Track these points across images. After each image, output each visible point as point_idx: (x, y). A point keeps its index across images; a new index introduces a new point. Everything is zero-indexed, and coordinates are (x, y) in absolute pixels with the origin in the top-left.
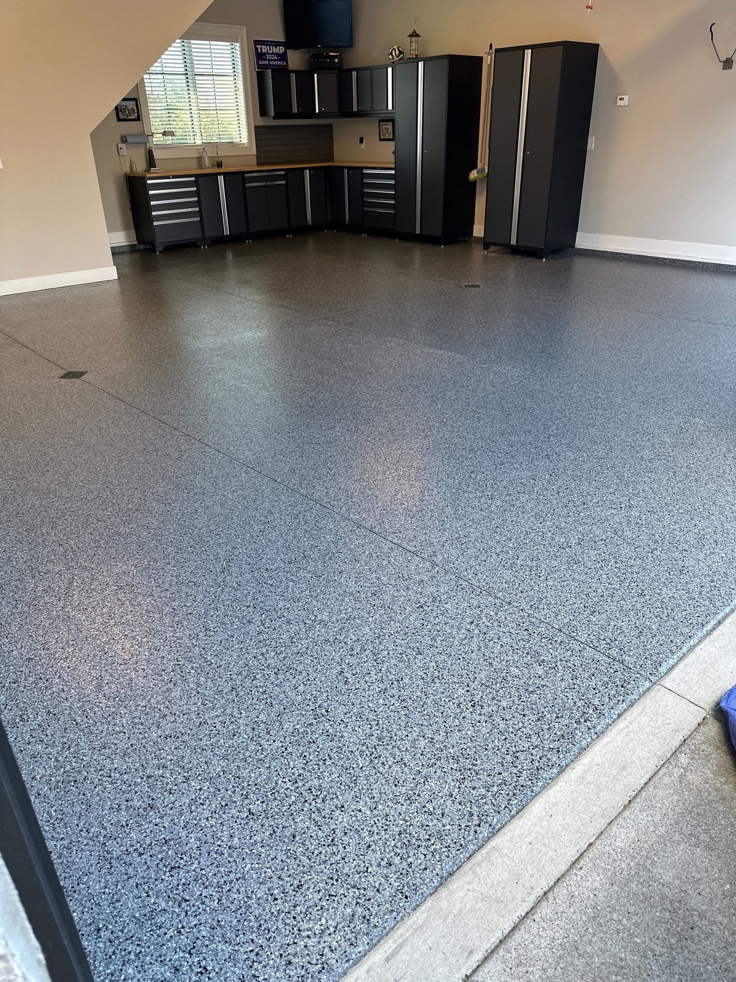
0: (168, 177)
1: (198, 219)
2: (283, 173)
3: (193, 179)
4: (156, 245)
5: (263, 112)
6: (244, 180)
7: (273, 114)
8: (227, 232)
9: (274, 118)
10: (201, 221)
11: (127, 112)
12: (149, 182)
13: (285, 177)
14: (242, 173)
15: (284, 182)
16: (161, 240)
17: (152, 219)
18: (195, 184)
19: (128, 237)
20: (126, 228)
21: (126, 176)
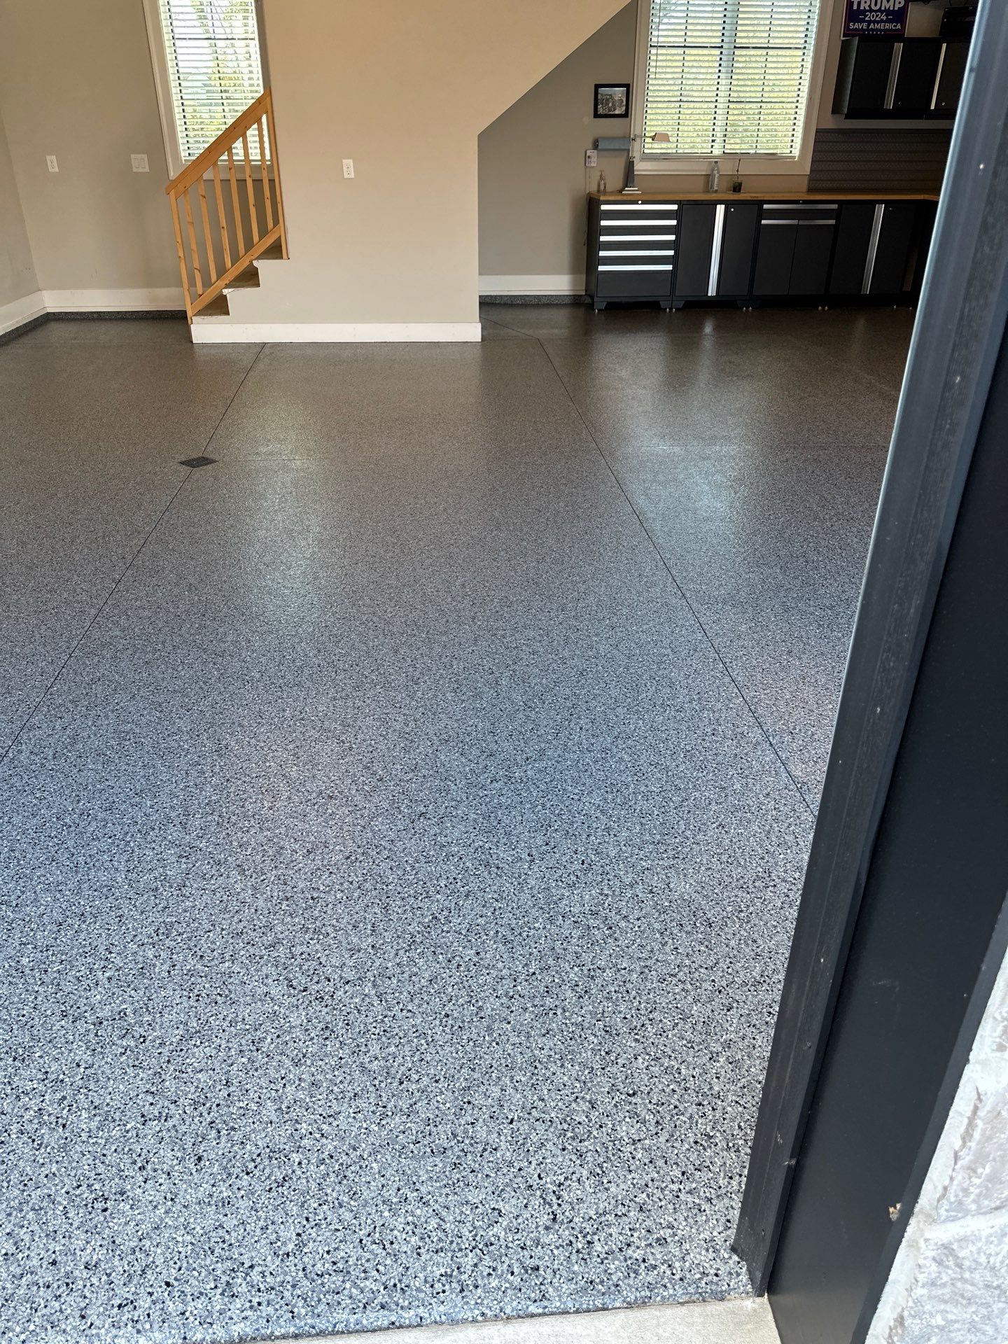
0: (635, 202)
1: (670, 268)
2: (835, 206)
3: (675, 207)
4: (596, 300)
5: (836, 110)
6: (763, 214)
7: (846, 110)
8: (712, 291)
9: (848, 117)
10: (674, 272)
11: (610, 105)
12: (604, 207)
13: (836, 214)
14: (758, 204)
15: (833, 222)
16: (605, 293)
17: (598, 261)
18: (677, 215)
19: (574, 283)
20: (573, 269)
21: (589, 198)
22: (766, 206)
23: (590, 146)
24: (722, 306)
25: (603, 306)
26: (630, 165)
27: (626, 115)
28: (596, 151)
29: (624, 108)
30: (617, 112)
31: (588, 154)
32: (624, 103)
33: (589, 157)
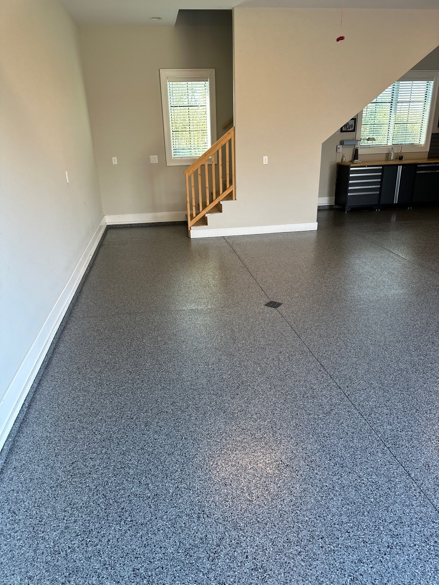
0: (365, 166)
1: (378, 192)
3: (381, 167)
4: (346, 207)
6: (417, 169)
8: (396, 201)
10: (380, 194)
11: (348, 127)
12: (351, 169)
14: (415, 165)
16: (350, 204)
17: (347, 191)
18: (382, 171)
19: (330, 200)
20: (330, 195)
21: (338, 165)
22: (418, 166)
23: (339, 144)
24: (400, 207)
25: (349, 209)
26: (356, 151)
27: (354, 130)
28: (341, 146)
29: (353, 128)
30: (350, 130)
31: (338, 147)
32: (353, 126)
33: (339, 148)
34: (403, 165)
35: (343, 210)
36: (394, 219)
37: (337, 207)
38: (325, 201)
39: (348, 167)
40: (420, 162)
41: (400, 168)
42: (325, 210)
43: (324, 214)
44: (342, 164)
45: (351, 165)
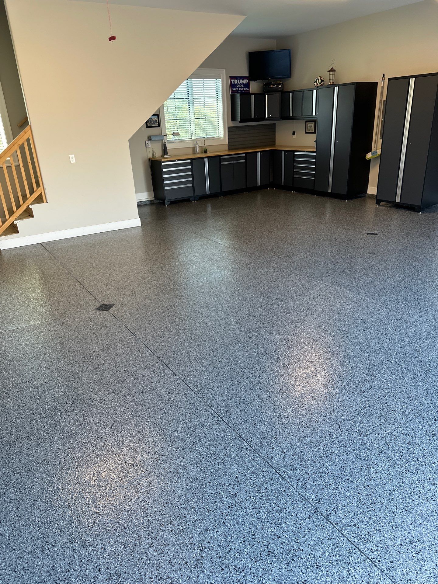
0: (175, 161)
1: (191, 185)
2: (244, 155)
3: (190, 161)
4: (166, 201)
5: (233, 118)
6: (220, 160)
7: (239, 120)
8: (208, 192)
9: (240, 122)
10: (193, 186)
11: (152, 122)
12: (163, 164)
13: (245, 158)
14: (219, 156)
15: (244, 161)
16: (168, 198)
17: (164, 186)
18: (191, 164)
19: (149, 195)
20: (148, 190)
21: (150, 160)
22: (221, 158)
23: (147, 139)
24: (213, 196)
25: (169, 203)
26: (164, 146)
27: (159, 126)
28: (150, 141)
29: (158, 123)
30: (155, 125)
31: (147, 142)
32: (157, 121)
33: (147, 144)
34: (208, 158)
35: (163, 203)
36: (209, 209)
37: (157, 201)
38: (145, 196)
39: (160, 162)
40: (222, 154)
41: (206, 160)
42: (146, 205)
43: (147, 210)
44: (154, 159)
45: (162, 160)
